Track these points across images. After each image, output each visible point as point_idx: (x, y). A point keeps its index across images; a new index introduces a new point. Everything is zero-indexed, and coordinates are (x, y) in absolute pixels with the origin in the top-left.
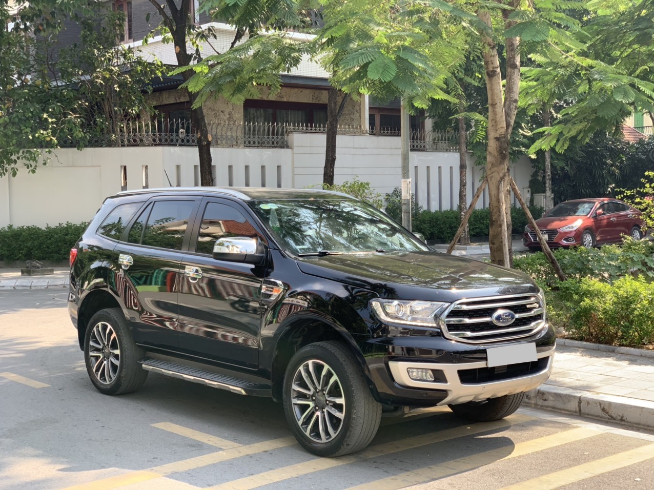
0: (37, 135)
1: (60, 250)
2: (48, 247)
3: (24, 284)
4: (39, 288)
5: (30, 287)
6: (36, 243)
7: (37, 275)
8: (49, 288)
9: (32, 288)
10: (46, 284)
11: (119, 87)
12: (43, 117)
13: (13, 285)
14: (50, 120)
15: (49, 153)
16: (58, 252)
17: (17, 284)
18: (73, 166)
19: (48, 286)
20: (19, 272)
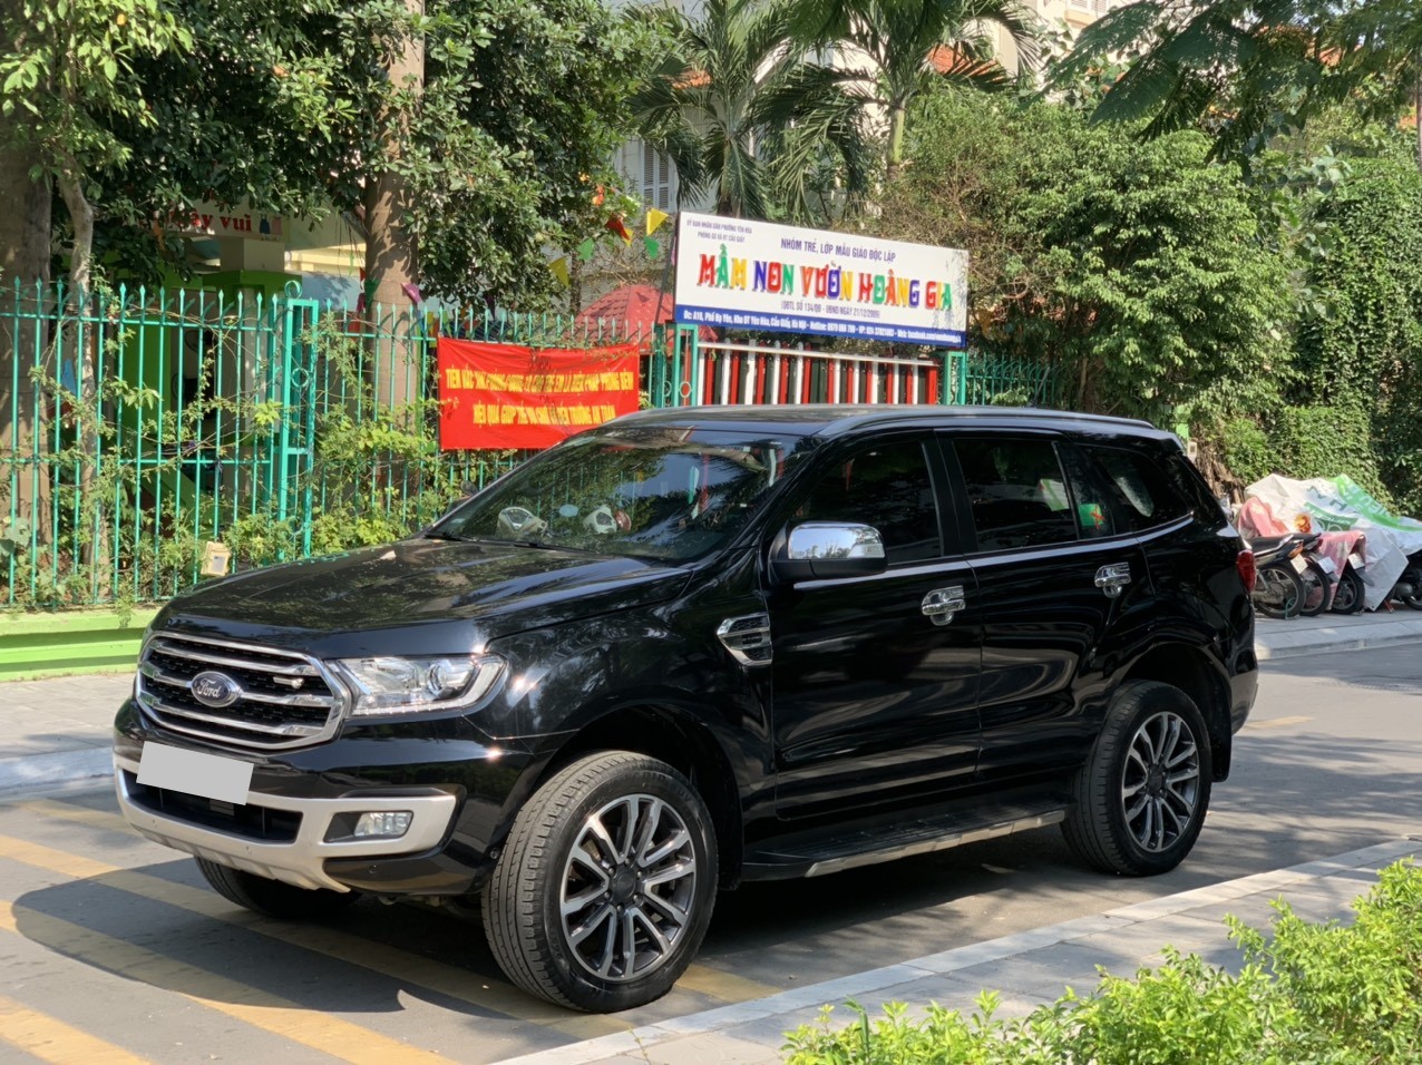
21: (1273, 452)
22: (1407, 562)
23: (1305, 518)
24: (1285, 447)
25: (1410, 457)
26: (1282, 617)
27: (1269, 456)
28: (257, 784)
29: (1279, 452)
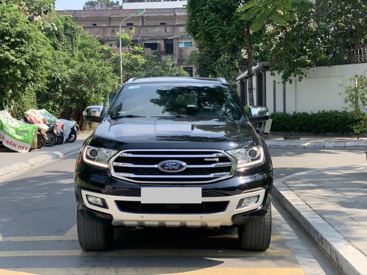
0: (299, 59)
1: (317, 126)
2: (310, 125)
3: (275, 144)
4: (282, 146)
5: (278, 146)
6: (304, 122)
7: (289, 140)
8: (287, 147)
9: (279, 146)
10: (286, 145)
11: (355, 27)
12: (303, 49)
13: (270, 144)
14: (307, 50)
15: (308, 70)
16: (316, 127)
17: (272, 144)
18: (329, 77)
19: (287, 146)
20: (282, 138)
21: (17, 103)
22: (71, 130)
23: (44, 120)
24: (20, 102)
25: (46, 104)
26: (50, 146)
27: (16, 104)
28: (204, 195)
29: (18, 103)
